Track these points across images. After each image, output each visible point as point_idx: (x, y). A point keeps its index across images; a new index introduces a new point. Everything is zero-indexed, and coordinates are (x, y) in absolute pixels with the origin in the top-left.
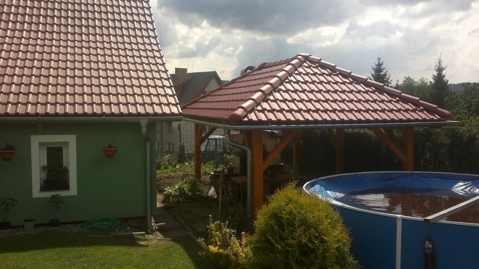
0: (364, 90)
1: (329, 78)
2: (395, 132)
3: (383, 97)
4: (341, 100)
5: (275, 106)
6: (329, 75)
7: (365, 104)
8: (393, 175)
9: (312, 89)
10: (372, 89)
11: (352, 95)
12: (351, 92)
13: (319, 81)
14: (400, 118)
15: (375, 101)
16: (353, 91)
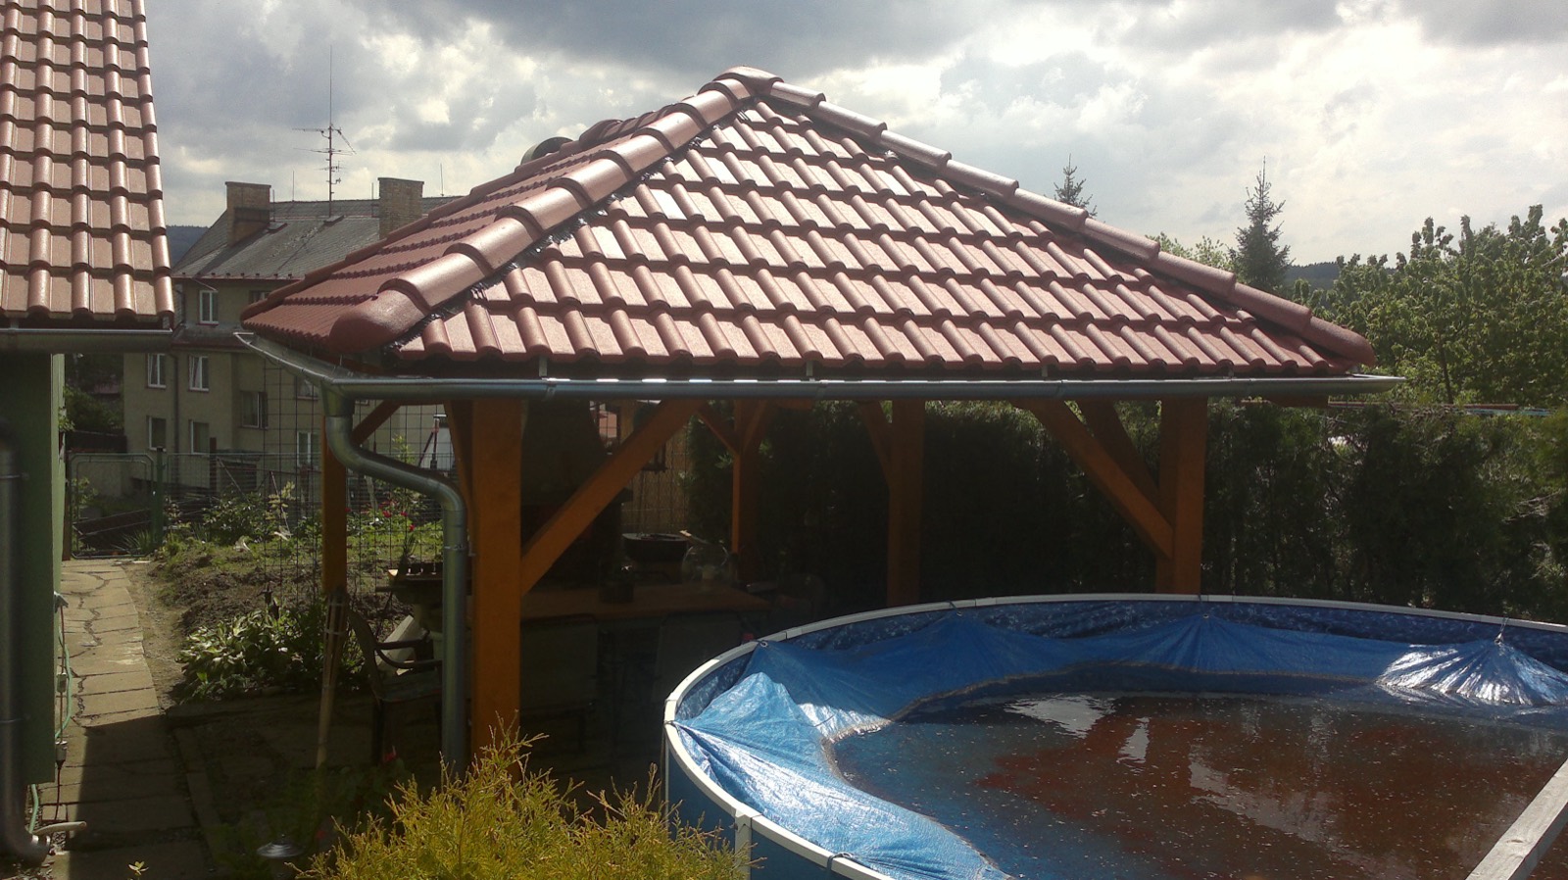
0: (1000, 234)
1: (851, 177)
2: (1125, 418)
3: (1080, 266)
4: (896, 269)
5: (579, 286)
6: (854, 163)
7: (1002, 293)
8: (1114, 612)
9: (770, 216)
10: (1033, 229)
11: (947, 250)
12: (944, 236)
13: (805, 186)
14: (1153, 356)
15: (1044, 280)
16: (951, 232)
